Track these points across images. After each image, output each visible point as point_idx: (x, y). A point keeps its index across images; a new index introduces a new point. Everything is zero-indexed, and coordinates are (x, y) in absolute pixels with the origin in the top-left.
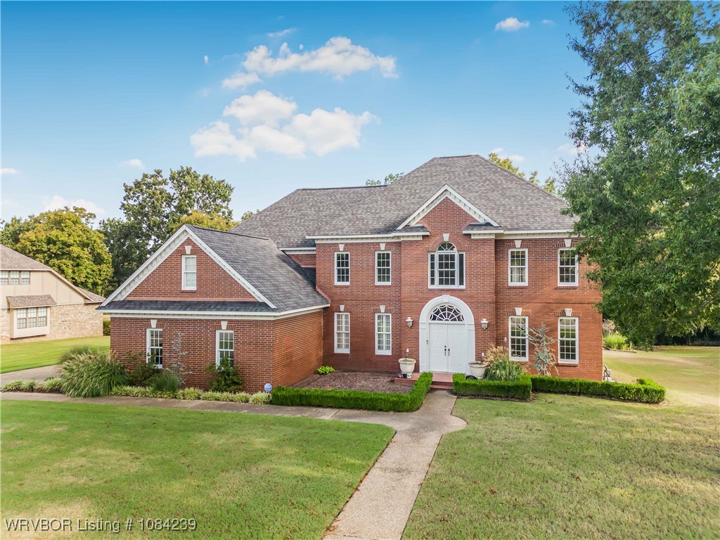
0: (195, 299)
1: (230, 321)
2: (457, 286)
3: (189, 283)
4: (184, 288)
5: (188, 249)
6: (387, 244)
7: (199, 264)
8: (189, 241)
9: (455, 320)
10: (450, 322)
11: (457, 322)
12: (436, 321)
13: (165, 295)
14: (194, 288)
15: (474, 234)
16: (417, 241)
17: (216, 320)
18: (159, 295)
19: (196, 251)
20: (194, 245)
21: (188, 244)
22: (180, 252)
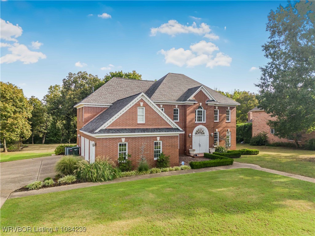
0: (145, 127)
1: (161, 137)
2: (203, 122)
3: (141, 120)
4: (139, 122)
5: (142, 104)
6: (178, 105)
7: (146, 111)
8: (142, 100)
9: (202, 134)
10: (201, 135)
11: (203, 135)
12: (197, 135)
13: (129, 125)
14: (144, 122)
15: (209, 104)
16: (192, 105)
17: (154, 137)
18: (126, 126)
19: (146, 105)
20: (144, 102)
21: (141, 102)
22: (138, 105)
